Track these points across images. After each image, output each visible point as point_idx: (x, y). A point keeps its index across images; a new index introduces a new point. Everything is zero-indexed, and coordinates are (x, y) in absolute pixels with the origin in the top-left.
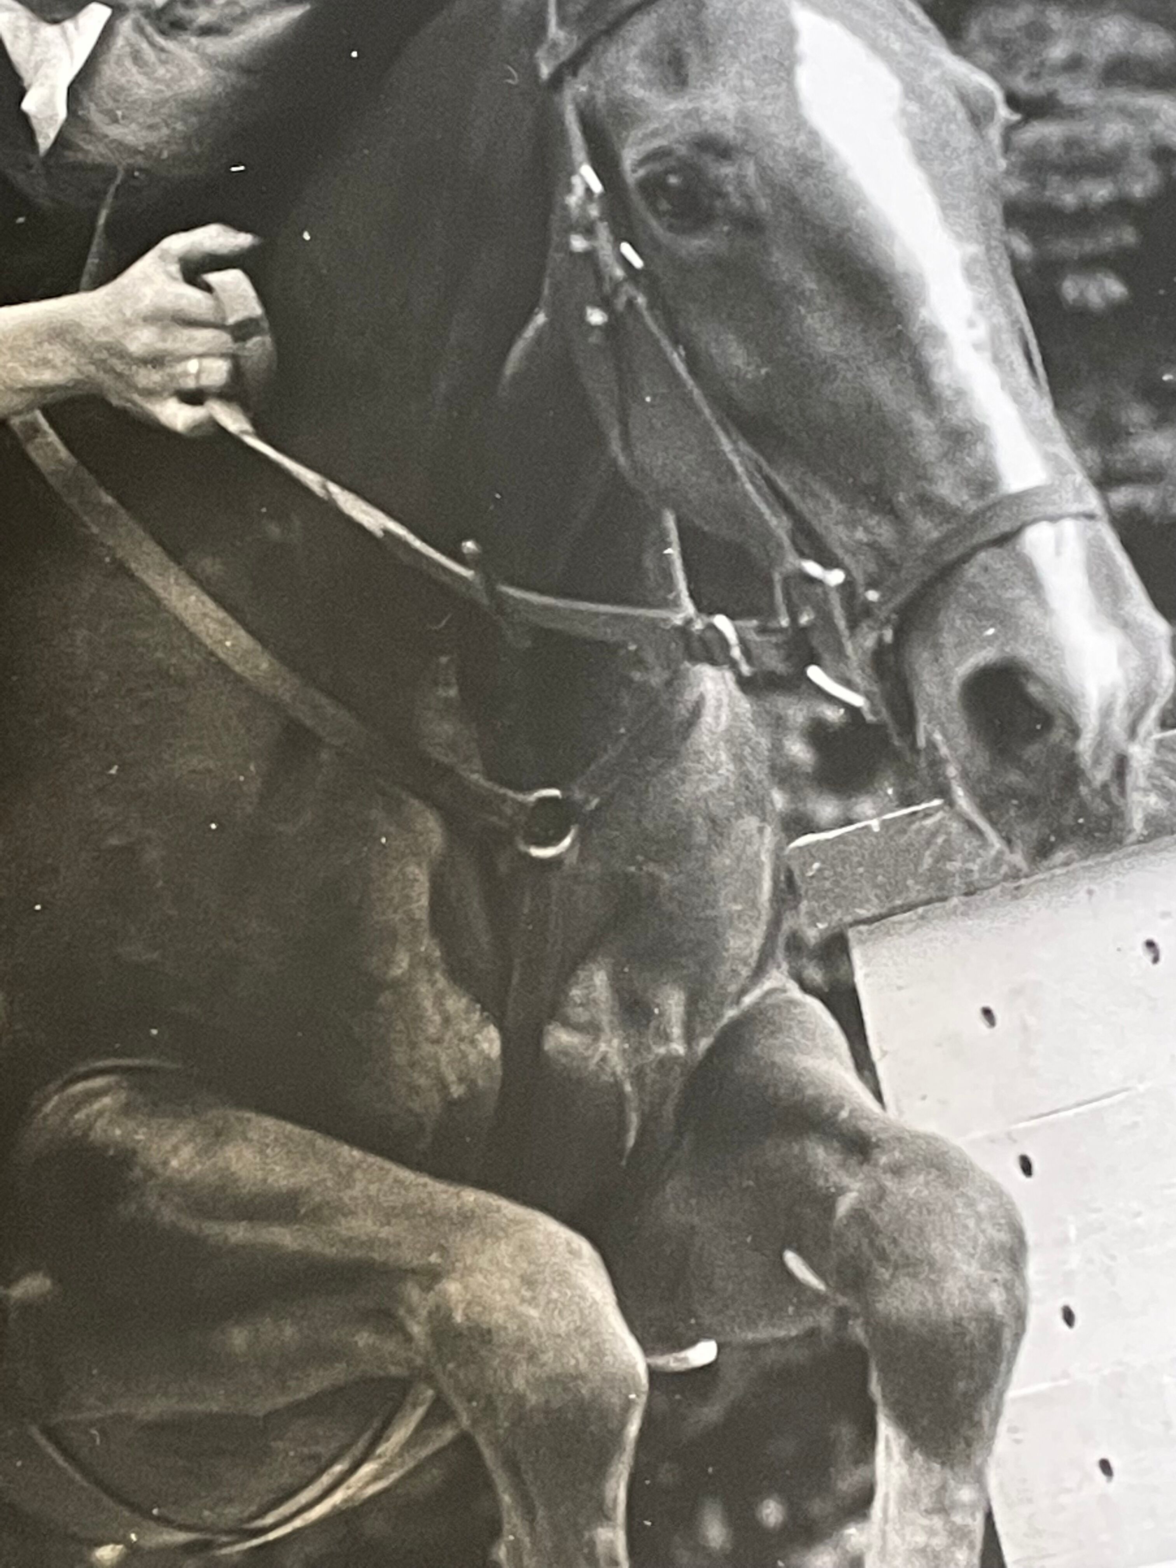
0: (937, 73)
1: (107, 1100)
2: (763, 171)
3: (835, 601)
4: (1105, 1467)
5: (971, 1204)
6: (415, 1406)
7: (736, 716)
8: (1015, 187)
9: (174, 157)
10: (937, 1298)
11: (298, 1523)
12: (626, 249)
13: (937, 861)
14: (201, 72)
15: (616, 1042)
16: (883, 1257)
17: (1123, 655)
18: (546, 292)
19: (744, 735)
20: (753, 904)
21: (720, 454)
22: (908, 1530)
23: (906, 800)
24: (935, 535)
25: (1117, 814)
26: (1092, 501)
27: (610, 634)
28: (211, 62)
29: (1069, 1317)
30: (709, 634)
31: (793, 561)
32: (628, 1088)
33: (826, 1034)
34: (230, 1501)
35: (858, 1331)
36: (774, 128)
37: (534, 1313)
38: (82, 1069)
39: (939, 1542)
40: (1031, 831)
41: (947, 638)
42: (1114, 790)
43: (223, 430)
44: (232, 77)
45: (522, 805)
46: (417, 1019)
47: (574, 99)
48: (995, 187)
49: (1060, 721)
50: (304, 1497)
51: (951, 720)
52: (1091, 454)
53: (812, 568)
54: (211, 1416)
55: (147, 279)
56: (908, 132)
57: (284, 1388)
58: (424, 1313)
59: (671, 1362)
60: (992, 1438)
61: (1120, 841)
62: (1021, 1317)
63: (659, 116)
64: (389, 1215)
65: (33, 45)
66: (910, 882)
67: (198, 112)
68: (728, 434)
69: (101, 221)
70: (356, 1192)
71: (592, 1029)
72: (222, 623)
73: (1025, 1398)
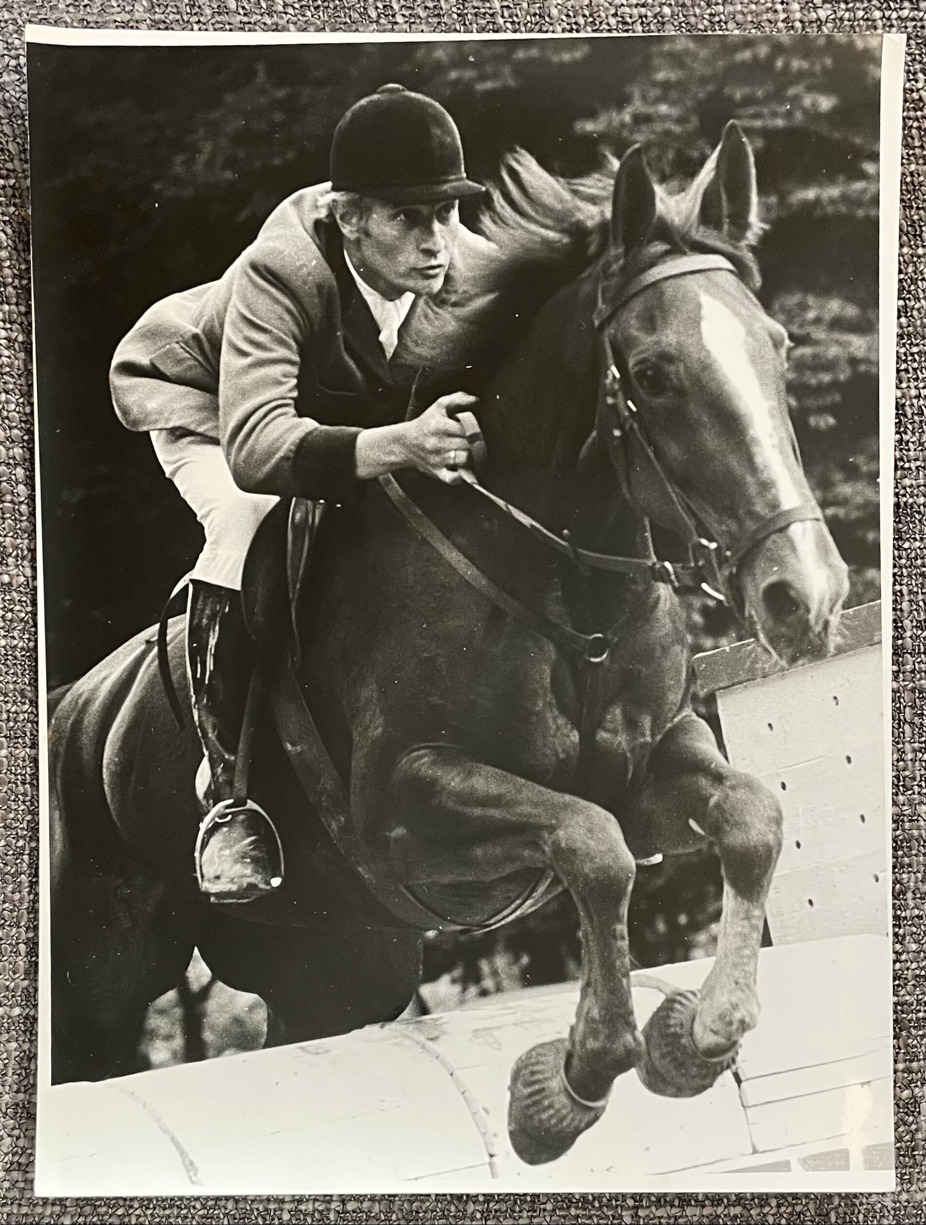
0: (760, 324)
1: (426, 759)
2: (686, 368)
3: (713, 555)
4: (811, 902)
5: (761, 801)
6: (547, 878)
7: (672, 604)
8: (790, 376)
9: (442, 362)
10: (747, 837)
11: (503, 922)
12: (630, 403)
13: (752, 663)
14: (453, 323)
15: (624, 737)
16: (727, 821)
17: (828, 579)
18: (596, 421)
19: (675, 612)
20: (679, 681)
21: (667, 493)
22: (735, 926)
23: (740, 639)
24: (754, 527)
25: (824, 645)
26: (819, 514)
27: (622, 569)
28: (458, 319)
29: (798, 845)
30: (662, 570)
31: (695, 538)
32: (629, 755)
33: (707, 733)
34: (477, 914)
35: (717, 850)
36: (691, 349)
37: (592, 843)
38: (416, 747)
39: (747, 930)
40: (789, 651)
41: (758, 571)
42: (823, 635)
43: (465, 482)
44: (466, 326)
45: (587, 640)
46: (547, 727)
47: (609, 336)
48: (783, 375)
49: (803, 607)
50: (505, 913)
51: (759, 606)
52: (818, 493)
53: (704, 542)
54: (469, 882)
55: (433, 416)
56: (747, 351)
57: (497, 872)
58: (550, 843)
59: (645, 862)
60: (767, 892)
61: (824, 656)
62: (780, 845)
63: (644, 344)
64: (536, 805)
65: (383, 310)
66: (741, 672)
67: (452, 341)
68: (670, 484)
69: (413, 390)
70: (523, 795)
71: (615, 732)
72: (466, 564)
73: (781, 876)
